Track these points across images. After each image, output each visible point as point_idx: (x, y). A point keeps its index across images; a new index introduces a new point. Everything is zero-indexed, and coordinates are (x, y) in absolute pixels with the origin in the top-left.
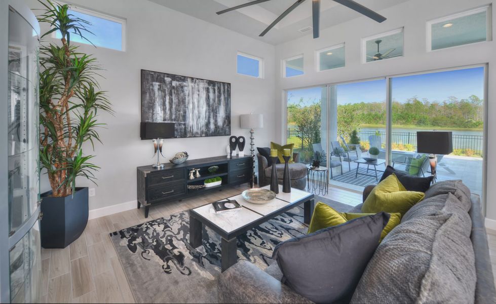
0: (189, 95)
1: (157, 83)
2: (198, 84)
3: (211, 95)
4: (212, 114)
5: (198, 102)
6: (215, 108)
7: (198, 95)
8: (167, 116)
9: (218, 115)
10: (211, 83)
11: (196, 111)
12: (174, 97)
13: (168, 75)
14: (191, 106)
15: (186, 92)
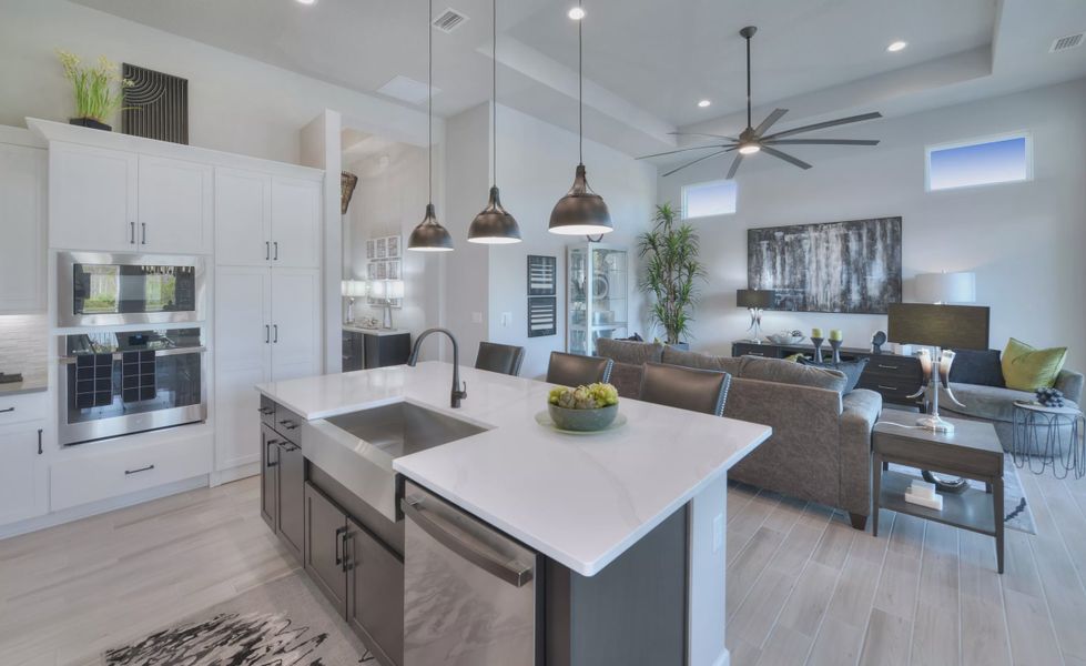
0: (810, 250)
1: (766, 242)
2: (826, 233)
3: (853, 245)
4: (854, 277)
5: (828, 258)
6: (861, 265)
7: (827, 248)
8: (778, 282)
9: (868, 277)
10: (853, 225)
11: (823, 274)
12: (786, 256)
13: (779, 229)
14: (814, 266)
15: (806, 245)
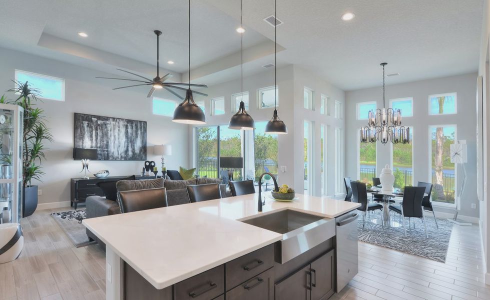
0: (111, 130)
1: (86, 122)
2: (118, 123)
3: (130, 130)
4: (130, 144)
5: (119, 135)
6: (132, 139)
7: (119, 130)
8: (94, 145)
9: (135, 145)
10: (130, 121)
11: (117, 142)
12: (99, 131)
13: (95, 116)
14: (112, 138)
15: (109, 128)
